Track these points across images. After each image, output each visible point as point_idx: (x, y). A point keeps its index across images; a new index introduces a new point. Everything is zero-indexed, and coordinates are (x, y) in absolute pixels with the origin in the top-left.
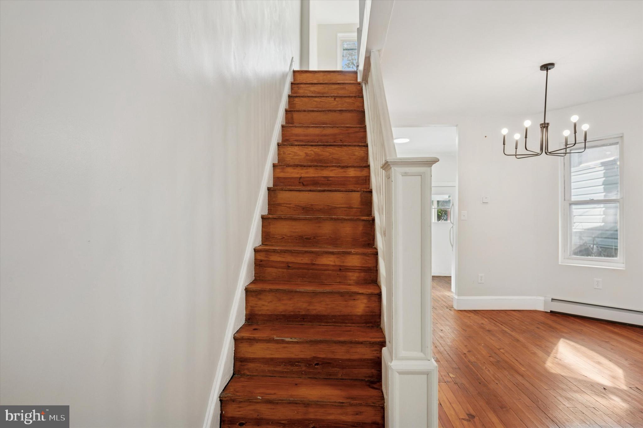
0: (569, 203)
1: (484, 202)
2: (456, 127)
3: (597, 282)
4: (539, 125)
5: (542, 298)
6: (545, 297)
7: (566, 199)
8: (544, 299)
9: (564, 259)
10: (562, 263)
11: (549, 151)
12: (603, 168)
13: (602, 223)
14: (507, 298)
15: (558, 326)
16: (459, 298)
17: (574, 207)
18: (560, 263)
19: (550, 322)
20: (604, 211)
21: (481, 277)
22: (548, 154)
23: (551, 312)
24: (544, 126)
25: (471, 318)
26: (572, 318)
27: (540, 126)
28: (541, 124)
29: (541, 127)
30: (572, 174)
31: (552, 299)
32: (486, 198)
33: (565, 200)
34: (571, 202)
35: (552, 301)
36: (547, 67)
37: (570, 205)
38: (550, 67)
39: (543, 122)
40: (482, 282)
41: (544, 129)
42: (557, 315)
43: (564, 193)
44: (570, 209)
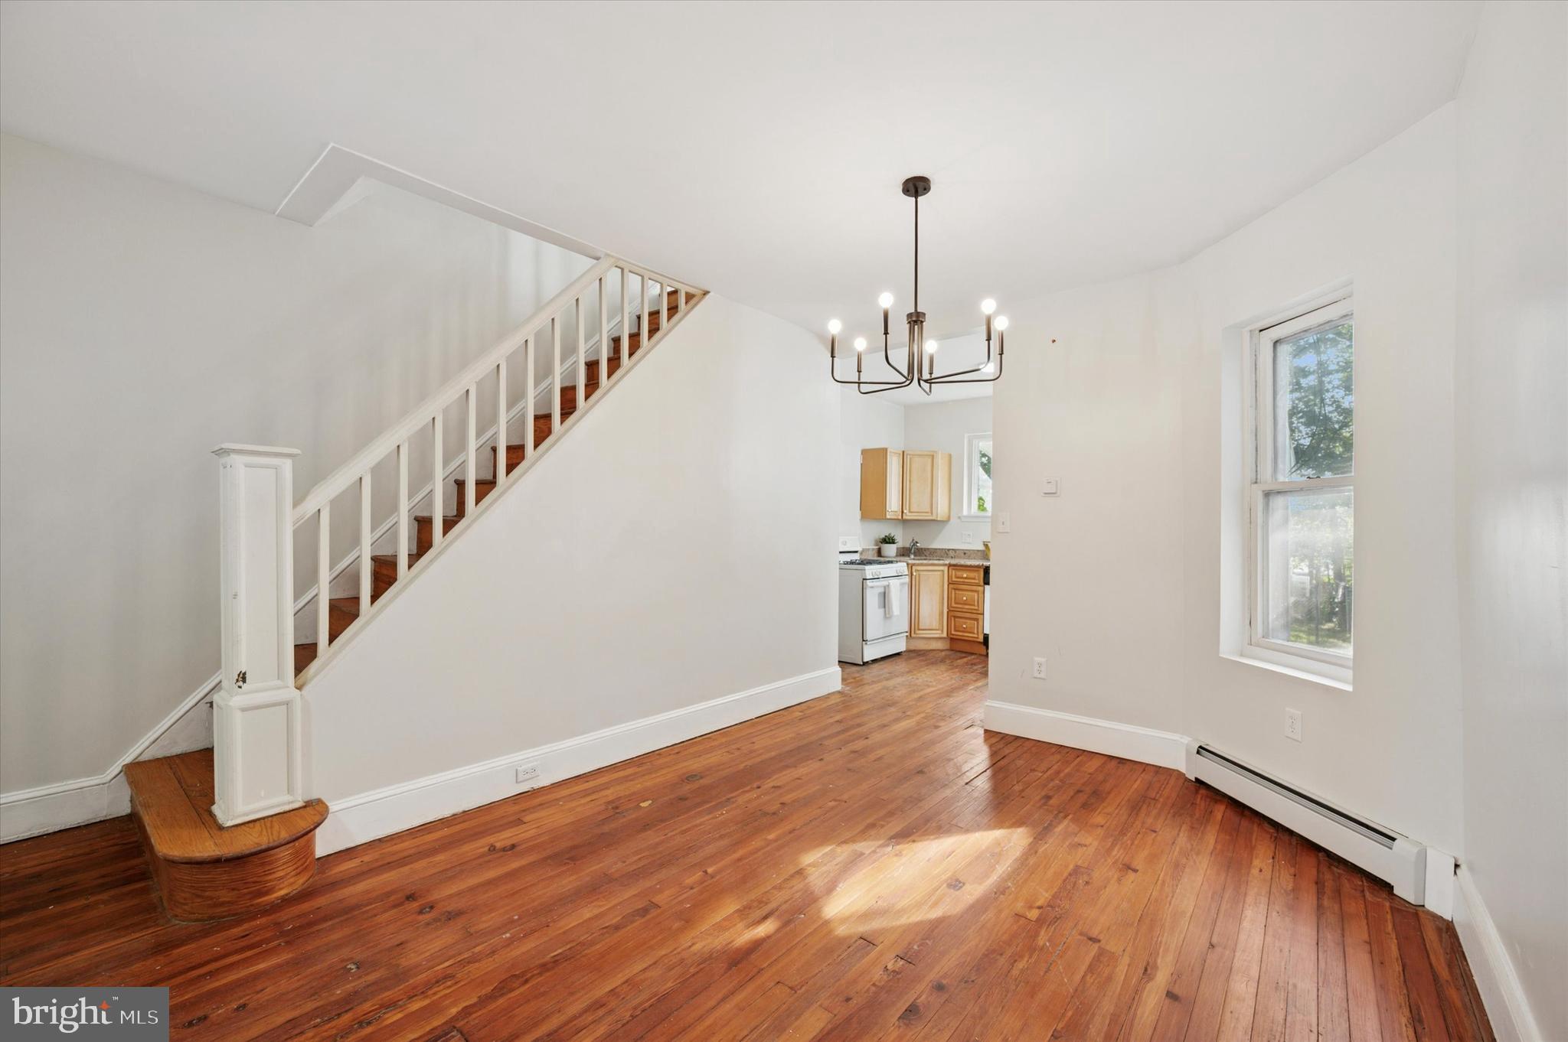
0: (1263, 491)
4: (906, 318)
18: (1222, 655)
23: (1198, 781)
24: (914, 319)
27: (908, 319)
28: (910, 316)
29: (909, 322)
31: (1200, 747)
34: (1267, 488)
35: (1198, 752)
36: (916, 187)
37: (1267, 495)
38: (920, 185)
39: (913, 311)
40: (1042, 675)
41: (916, 327)
42: (1203, 791)
43: (1254, 460)
44: (1267, 506)
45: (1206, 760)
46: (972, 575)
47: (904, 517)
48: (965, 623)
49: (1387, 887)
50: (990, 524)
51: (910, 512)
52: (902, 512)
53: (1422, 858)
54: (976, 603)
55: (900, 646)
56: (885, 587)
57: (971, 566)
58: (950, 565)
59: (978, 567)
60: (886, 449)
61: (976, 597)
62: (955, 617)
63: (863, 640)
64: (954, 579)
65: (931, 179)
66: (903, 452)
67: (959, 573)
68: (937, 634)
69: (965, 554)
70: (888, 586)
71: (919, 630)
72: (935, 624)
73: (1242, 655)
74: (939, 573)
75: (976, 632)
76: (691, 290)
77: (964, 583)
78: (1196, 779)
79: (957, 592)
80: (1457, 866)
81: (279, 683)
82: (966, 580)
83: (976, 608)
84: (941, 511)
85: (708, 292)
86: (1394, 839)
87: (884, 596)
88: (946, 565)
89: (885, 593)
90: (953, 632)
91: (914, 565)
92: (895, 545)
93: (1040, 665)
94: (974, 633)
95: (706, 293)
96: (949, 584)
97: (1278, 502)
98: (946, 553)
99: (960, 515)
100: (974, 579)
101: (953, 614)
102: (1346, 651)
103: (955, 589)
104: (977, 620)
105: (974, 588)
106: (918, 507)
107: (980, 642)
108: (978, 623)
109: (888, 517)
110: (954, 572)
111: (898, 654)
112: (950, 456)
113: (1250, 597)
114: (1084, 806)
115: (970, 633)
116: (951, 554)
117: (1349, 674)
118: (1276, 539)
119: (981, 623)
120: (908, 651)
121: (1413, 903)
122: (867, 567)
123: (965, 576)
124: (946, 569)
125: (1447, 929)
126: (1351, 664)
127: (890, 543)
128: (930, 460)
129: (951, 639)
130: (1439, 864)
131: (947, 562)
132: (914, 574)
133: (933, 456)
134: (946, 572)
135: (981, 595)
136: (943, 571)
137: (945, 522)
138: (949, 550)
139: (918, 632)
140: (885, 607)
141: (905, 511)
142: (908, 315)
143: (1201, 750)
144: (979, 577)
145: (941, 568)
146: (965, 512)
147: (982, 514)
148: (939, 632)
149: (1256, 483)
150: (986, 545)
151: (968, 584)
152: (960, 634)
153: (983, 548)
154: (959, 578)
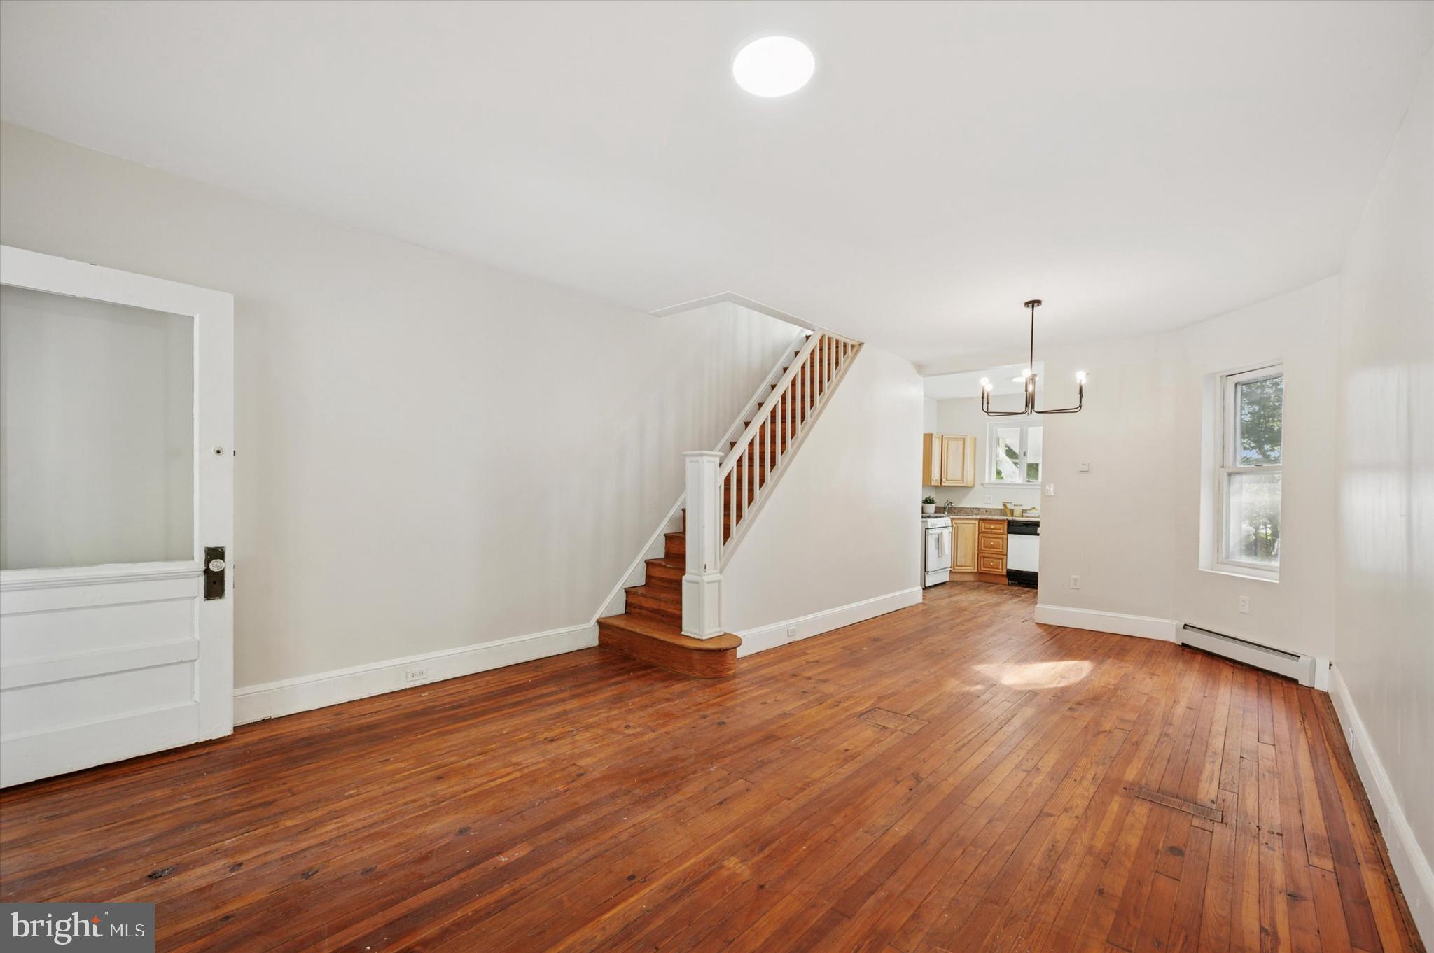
0: (1227, 472)
3: (1243, 601)
6: (1175, 620)
7: (1225, 465)
8: (1173, 623)
9: (1217, 563)
10: (1205, 569)
16: (1039, 607)
18: (1200, 569)
32: (1084, 464)
33: (1221, 467)
34: (1230, 470)
35: (1184, 628)
37: (1230, 474)
38: (1036, 304)
40: (1077, 587)
42: (1187, 649)
43: (1222, 455)
44: (1229, 481)
45: (1188, 632)
46: (998, 526)
47: (943, 484)
48: (992, 562)
49: (1295, 681)
50: (1040, 491)
51: (947, 480)
52: (941, 480)
53: (1314, 663)
54: (1001, 547)
55: (945, 577)
56: (939, 535)
57: (997, 520)
58: (980, 520)
59: (1003, 520)
60: (932, 434)
61: (1001, 543)
62: (984, 557)
63: (925, 572)
64: (983, 530)
66: (942, 436)
67: (987, 526)
68: (969, 569)
69: (986, 511)
70: (942, 534)
71: (957, 566)
72: (969, 563)
73: (1212, 570)
74: (972, 525)
75: (1000, 567)
76: (854, 343)
77: (991, 533)
78: (1183, 644)
79: (986, 539)
80: (1331, 665)
81: (715, 571)
82: (993, 531)
83: (1001, 550)
84: (969, 480)
85: (863, 344)
86: (1299, 657)
87: (939, 540)
88: (977, 519)
89: (938, 538)
90: (982, 569)
91: (954, 519)
92: (934, 505)
93: (1075, 580)
94: (999, 569)
95: (861, 344)
96: (979, 533)
97: (1236, 479)
98: (970, 511)
99: (982, 483)
100: (1000, 529)
101: (981, 555)
102: (1276, 564)
103: (984, 537)
104: (1002, 559)
105: (1000, 536)
106: (953, 475)
107: (1003, 576)
108: (1002, 562)
109: (933, 484)
110: (983, 525)
111: (944, 583)
112: (975, 438)
113: (1218, 535)
114: (1118, 654)
115: (996, 569)
116: (975, 511)
117: (1277, 575)
118: (1234, 501)
119: (1004, 561)
120: (949, 582)
121: (1308, 685)
122: (929, 520)
123: (992, 527)
124: (977, 522)
125: (1325, 696)
126: (1278, 570)
127: (930, 503)
128: (961, 442)
129: (980, 573)
130: (1322, 664)
131: (978, 517)
132: (954, 526)
133: (964, 439)
134: (977, 524)
135: (1005, 542)
136: (975, 524)
137: (972, 487)
138: (973, 509)
139: (956, 568)
140: (938, 549)
141: (944, 480)
143: (1186, 626)
144: (1004, 528)
145: (974, 522)
146: (987, 481)
147: (1000, 481)
148: (972, 568)
149: (1223, 467)
150: (1004, 505)
151: (995, 533)
152: (988, 569)
153: (1002, 507)
154: (987, 529)
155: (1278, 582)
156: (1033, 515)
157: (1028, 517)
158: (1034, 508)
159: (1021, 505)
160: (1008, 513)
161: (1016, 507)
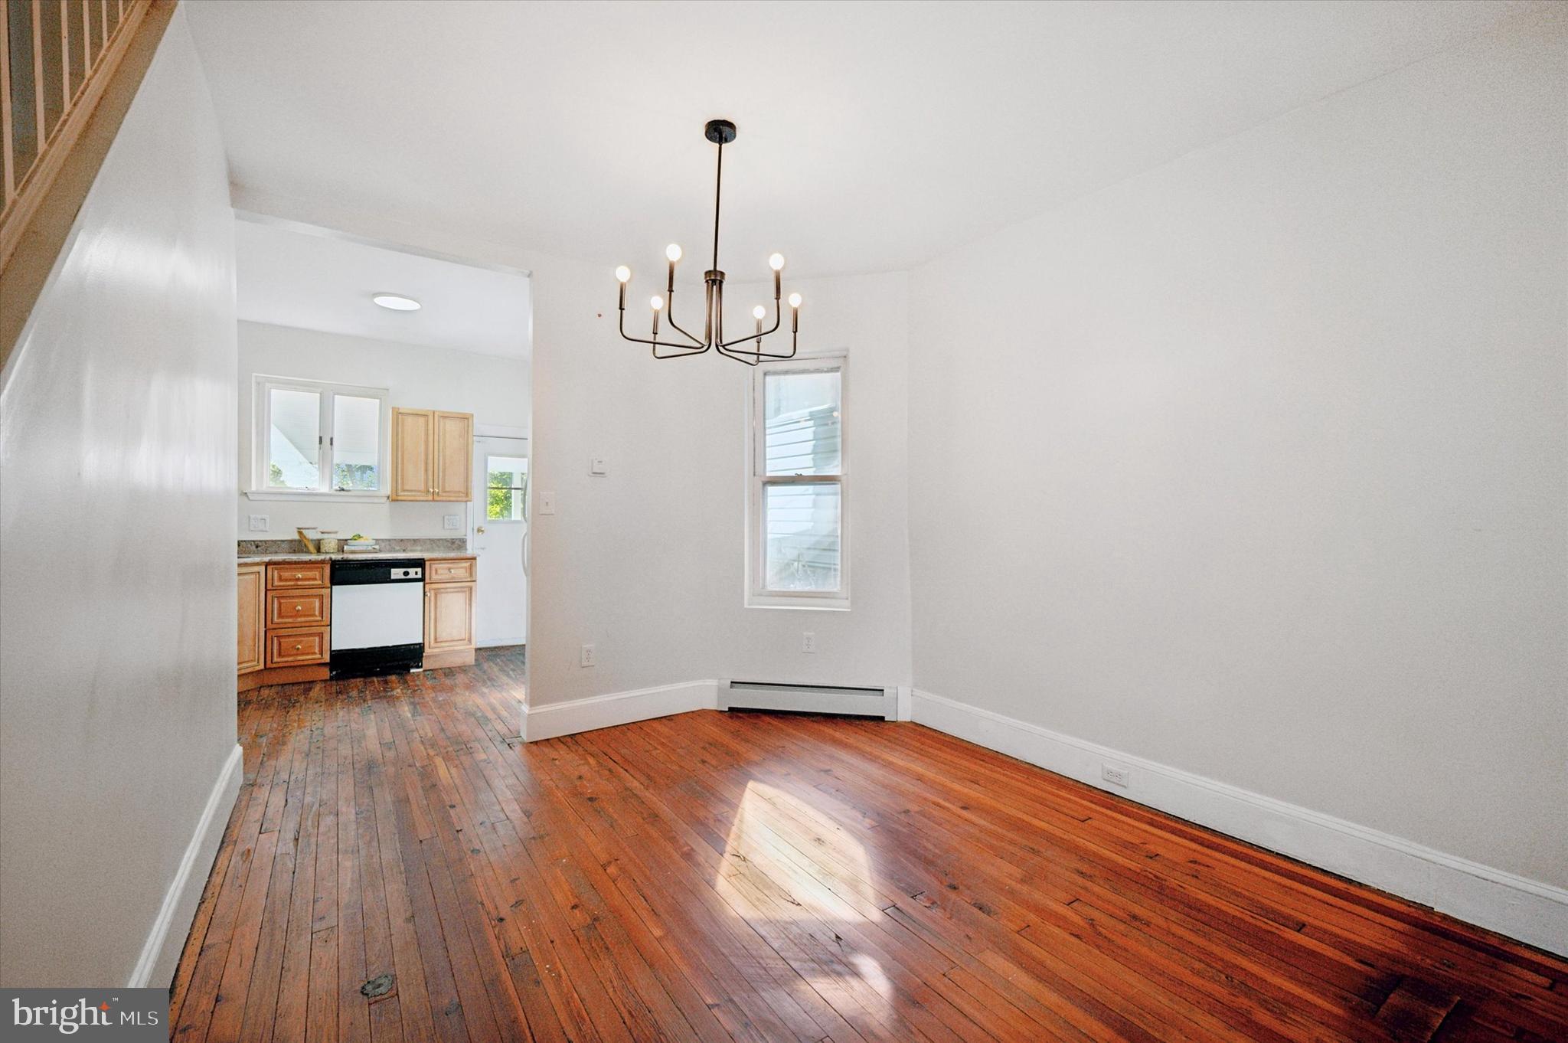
0: (763, 482)
1: (595, 471)
2: (528, 279)
3: (807, 638)
4: (704, 276)
5: (713, 683)
6: (719, 679)
7: (756, 474)
8: (717, 684)
9: (753, 595)
10: (749, 605)
11: (724, 343)
12: (811, 423)
13: (811, 521)
14: (644, 693)
15: (741, 748)
16: (533, 712)
17: (771, 489)
18: (746, 606)
19: (726, 739)
20: (814, 500)
21: (589, 651)
22: (721, 348)
23: (731, 709)
24: (713, 278)
25: (557, 762)
26: (767, 719)
27: (706, 278)
28: (708, 273)
29: (707, 281)
30: (768, 431)
31: (732, 682)
32: (599, 462)
33: (754, 475)
35: (731, 687)
36: (720, 131)
38: (726, 130)
39: (712, 268)
40: (591, 663)
41: (715, 287)
42: (741, 714)
44: (764, 493)
45: (739, 691)
46: (310, 574)
48: (299, 642)
49: (882, 719)
53: (897, 693)
54: (318, 612)
57: (309, 562)
58: (267, 564)
59: (323, 562)
61: (317, 604)
62: (279, 637)
64: (276, 583)
65: (737, 127)
67: (286, 574)
68: (249, 668)
69: (257, 547)
72: (247, 653)
74: (252, 577)
75: (317, 649)
77: (294, 587)
78: (729, 708)
79: (283, 600)
82: (300, 583)
83: (318, 618)
86: (882, 690)
88: (262, 564)
90: (275, 660)
94: (313, 652)
96: (267, 590)
100: (315, 579)
101: (276, 631)
103: (279, 597)
104: (321, 635)
105: (314, 592)
107: (323, 664)
108: (322, 639)
110: (276, 573)
113: (754, 561)
115: (308, 654)
116: (271, 547)
119: (326, 636)
121: (894, 720)
123: (297, 576)
124: (263, 568)
125: (917, 725)
129: (272, 668)
131: (265, 560)
134: (262, 572)
135: (326, 601)
136: (257, 573)
142: (706, 273)
143: (734, 684)
144: (324, 576)
145: (256, 569)
146: (255, 487)
148: (254, 664)
150: (300, 533)
151: (304, 588)
152: (290, 659)
153: (296, 537)
154: (286, 580)
155: (849, 610)
156: (361, 548)
157: (353, 552)
158: (359, 537)
159: (336, 533)
160: (311, 548)
161: (325, 536)
